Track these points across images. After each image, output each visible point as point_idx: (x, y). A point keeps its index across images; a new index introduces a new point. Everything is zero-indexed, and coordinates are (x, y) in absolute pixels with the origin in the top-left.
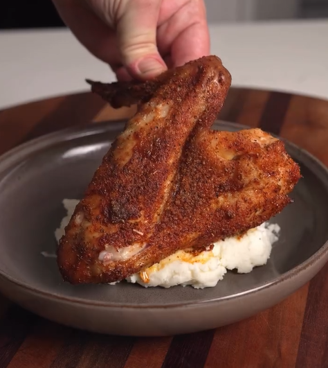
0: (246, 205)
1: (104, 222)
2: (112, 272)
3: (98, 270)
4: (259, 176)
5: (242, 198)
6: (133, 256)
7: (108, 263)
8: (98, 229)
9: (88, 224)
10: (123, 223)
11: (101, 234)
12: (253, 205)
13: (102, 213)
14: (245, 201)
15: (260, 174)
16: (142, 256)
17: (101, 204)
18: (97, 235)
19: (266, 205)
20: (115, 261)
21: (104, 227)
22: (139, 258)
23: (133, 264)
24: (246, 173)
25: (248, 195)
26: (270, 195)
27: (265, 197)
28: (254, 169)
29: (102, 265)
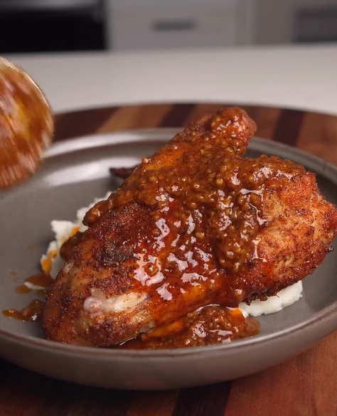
0: (272, 249)
1: (95, 266)
2: (101, 326)
3: (84, 324)
4: (285, 212)
5: (266, 241)
6: (128, 308)
7: (95, 315)
8: (87, 275)
9: (77, 271)
10: (116, 266)
11: (91, 280)
12: (279, 250)
13: (94, 256)
14: (270, 245)
15: (286, 210)
16: (141, 309)
17: (94, 247)
18: (85, 281)
19: (297, 252)
20: (104, 312)
21: (94, 272)
22: (136, 312)
23: (129, 319)
24: (268, 207)
25: (273, 237)
26: (301, 239)
27: (295, 240)
28: (278, 203)
29: (88, 316)
